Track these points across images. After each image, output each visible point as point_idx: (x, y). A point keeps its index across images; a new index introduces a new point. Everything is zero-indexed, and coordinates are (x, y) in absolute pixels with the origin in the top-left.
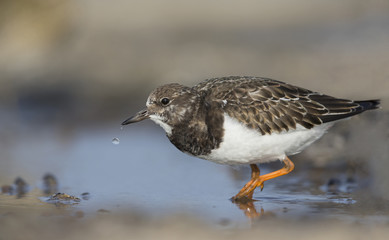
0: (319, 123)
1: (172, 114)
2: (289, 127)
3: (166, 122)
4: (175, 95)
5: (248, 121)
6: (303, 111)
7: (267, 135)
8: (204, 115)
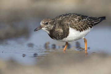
0: (93, 26)
1: (49, 27)
2: (87, 28)
3: (47, 30)
4: (50, 21)
5: (77, 28)
6: (89, 23)
7: (82, 32)
8: (62, 27)
